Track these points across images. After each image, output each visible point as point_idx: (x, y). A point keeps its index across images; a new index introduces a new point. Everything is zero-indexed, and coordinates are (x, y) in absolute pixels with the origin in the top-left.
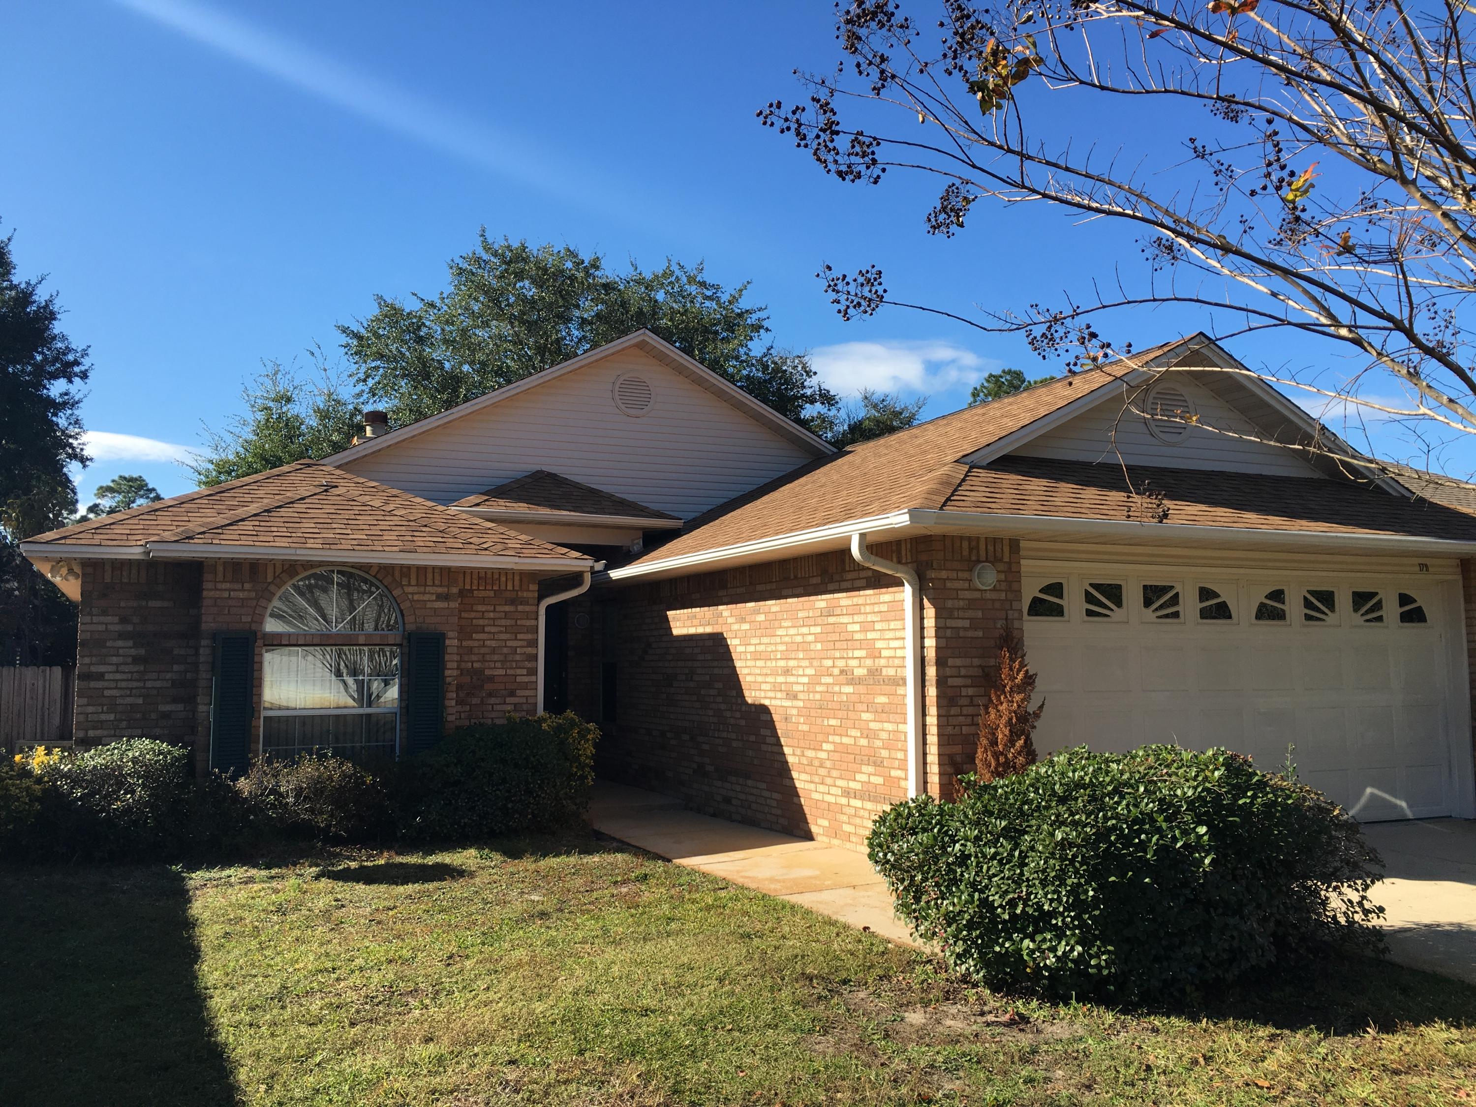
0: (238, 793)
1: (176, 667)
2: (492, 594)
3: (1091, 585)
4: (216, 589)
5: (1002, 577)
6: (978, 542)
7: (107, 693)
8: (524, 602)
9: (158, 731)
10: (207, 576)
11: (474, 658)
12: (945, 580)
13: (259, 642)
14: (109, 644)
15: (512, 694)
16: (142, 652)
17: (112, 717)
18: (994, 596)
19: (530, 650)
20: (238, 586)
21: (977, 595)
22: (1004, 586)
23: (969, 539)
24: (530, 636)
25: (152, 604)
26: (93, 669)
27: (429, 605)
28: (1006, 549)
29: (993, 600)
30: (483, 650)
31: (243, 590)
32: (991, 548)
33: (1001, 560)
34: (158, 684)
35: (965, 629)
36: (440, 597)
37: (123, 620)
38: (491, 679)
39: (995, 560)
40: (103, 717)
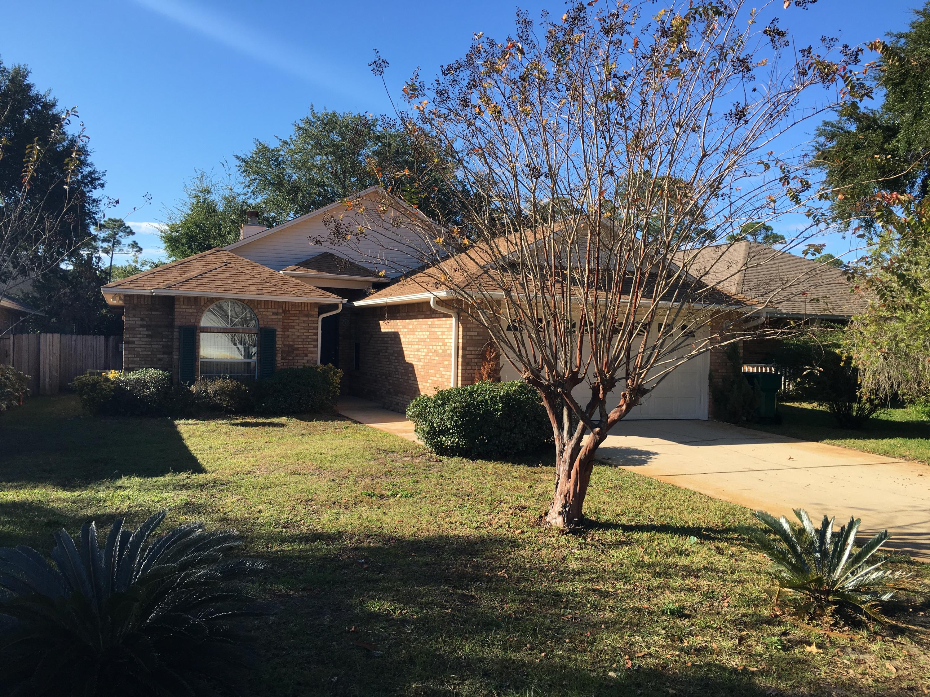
0: (191, 391)
1: (164, 340)
2: (298, 312)
4: (180, 308)
5: (492, 315)
7: (136, 349)
8: (312, 316)
9: (157, 366)
10: (177, 303)
11: (290, 340)
13: (198, 331)
15: (306, 356)
16: (150, 333)
17: (138, 359)
19: (315, 337)
20: (189, 307)
24: (314, 331)
25: (154, 313)
26: (131, 339)
27: (269, 317)
28: (495, 304)
30: (294, 337)
31: (191, 309)
34: (157, 346)
35: (475, 336)
36: (274, 314)
37: (142, 320)
38: (297, 349)
40: (135, 359)
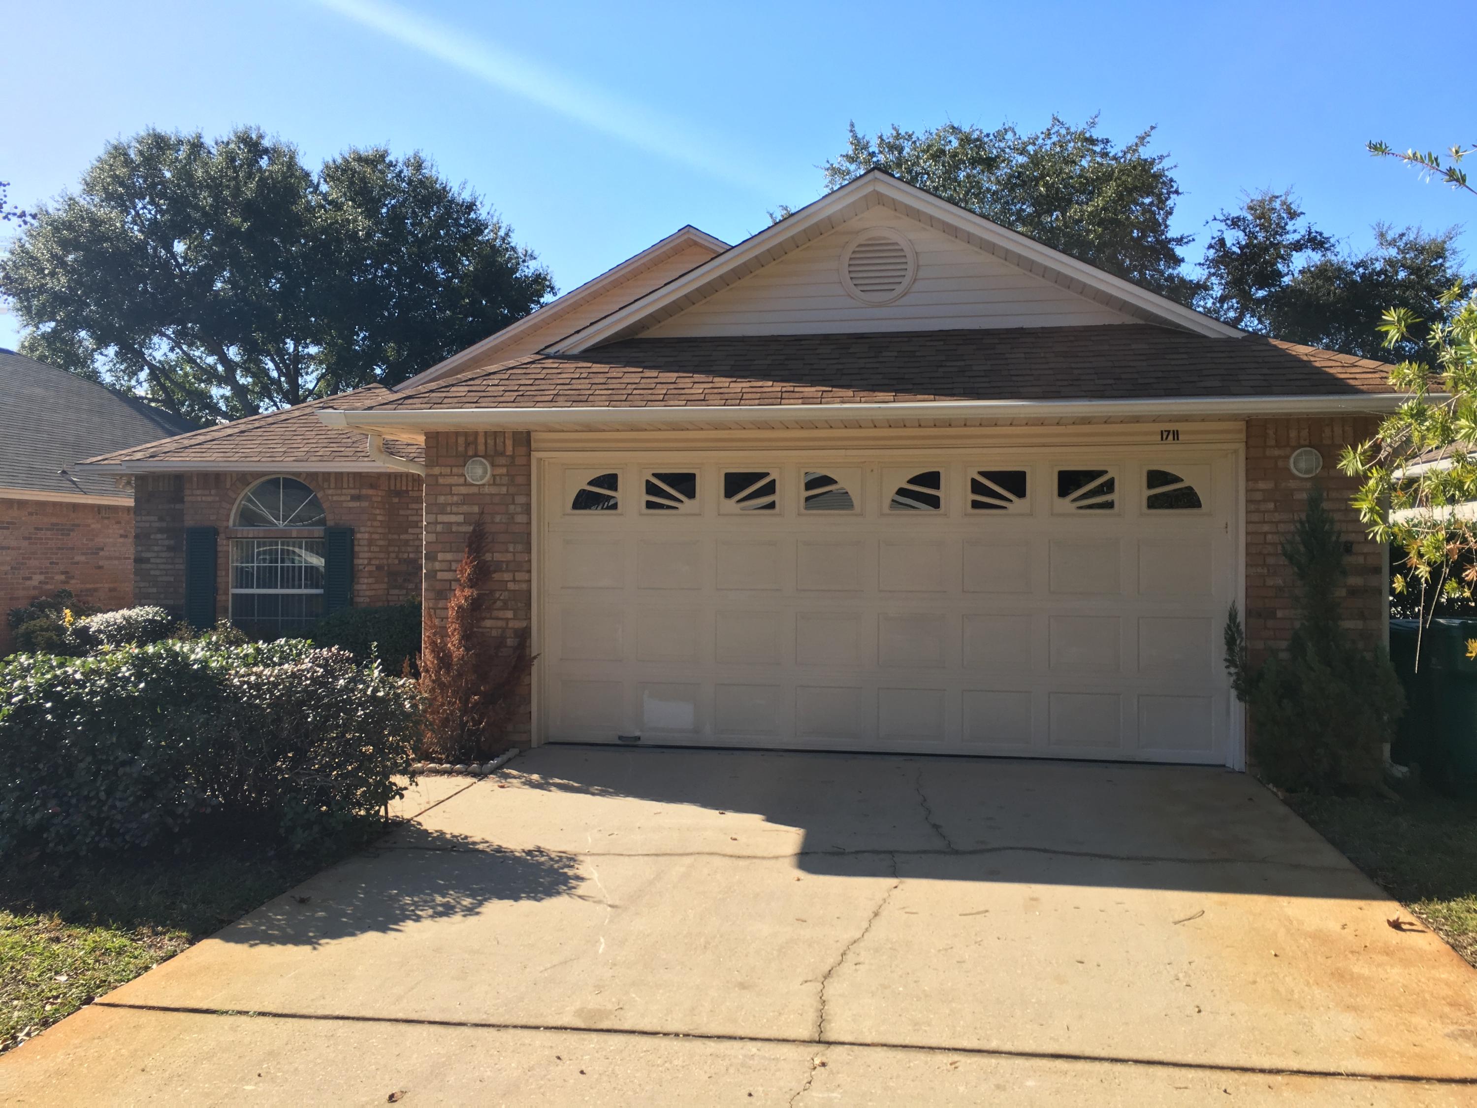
3: (654, 475)
4: (193, 495)
5: (504, 471)
6: (476, 438)
7: (152, 572)
10: (187, 485)
12: (436, 476)
13: (222, 536)
14: (152, 537)
16: (172, 542)
18: (493, 490)
20: (207, 492)
21: (475, 490)
22: (505, 480)
23: (466, 434)
27: (345, 505)
28: (509, 443)
29: (492, 495)
31: (211, 495)
32: (491, 442)
33: (503, 454)
35: (458, 524)
36: (356, 498)
37: (161, 519)
39: (492, 456)
